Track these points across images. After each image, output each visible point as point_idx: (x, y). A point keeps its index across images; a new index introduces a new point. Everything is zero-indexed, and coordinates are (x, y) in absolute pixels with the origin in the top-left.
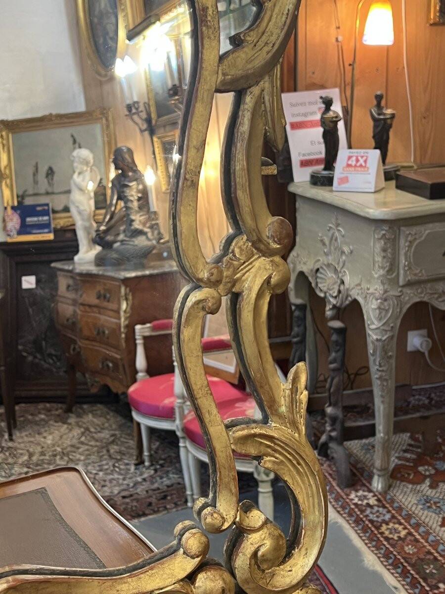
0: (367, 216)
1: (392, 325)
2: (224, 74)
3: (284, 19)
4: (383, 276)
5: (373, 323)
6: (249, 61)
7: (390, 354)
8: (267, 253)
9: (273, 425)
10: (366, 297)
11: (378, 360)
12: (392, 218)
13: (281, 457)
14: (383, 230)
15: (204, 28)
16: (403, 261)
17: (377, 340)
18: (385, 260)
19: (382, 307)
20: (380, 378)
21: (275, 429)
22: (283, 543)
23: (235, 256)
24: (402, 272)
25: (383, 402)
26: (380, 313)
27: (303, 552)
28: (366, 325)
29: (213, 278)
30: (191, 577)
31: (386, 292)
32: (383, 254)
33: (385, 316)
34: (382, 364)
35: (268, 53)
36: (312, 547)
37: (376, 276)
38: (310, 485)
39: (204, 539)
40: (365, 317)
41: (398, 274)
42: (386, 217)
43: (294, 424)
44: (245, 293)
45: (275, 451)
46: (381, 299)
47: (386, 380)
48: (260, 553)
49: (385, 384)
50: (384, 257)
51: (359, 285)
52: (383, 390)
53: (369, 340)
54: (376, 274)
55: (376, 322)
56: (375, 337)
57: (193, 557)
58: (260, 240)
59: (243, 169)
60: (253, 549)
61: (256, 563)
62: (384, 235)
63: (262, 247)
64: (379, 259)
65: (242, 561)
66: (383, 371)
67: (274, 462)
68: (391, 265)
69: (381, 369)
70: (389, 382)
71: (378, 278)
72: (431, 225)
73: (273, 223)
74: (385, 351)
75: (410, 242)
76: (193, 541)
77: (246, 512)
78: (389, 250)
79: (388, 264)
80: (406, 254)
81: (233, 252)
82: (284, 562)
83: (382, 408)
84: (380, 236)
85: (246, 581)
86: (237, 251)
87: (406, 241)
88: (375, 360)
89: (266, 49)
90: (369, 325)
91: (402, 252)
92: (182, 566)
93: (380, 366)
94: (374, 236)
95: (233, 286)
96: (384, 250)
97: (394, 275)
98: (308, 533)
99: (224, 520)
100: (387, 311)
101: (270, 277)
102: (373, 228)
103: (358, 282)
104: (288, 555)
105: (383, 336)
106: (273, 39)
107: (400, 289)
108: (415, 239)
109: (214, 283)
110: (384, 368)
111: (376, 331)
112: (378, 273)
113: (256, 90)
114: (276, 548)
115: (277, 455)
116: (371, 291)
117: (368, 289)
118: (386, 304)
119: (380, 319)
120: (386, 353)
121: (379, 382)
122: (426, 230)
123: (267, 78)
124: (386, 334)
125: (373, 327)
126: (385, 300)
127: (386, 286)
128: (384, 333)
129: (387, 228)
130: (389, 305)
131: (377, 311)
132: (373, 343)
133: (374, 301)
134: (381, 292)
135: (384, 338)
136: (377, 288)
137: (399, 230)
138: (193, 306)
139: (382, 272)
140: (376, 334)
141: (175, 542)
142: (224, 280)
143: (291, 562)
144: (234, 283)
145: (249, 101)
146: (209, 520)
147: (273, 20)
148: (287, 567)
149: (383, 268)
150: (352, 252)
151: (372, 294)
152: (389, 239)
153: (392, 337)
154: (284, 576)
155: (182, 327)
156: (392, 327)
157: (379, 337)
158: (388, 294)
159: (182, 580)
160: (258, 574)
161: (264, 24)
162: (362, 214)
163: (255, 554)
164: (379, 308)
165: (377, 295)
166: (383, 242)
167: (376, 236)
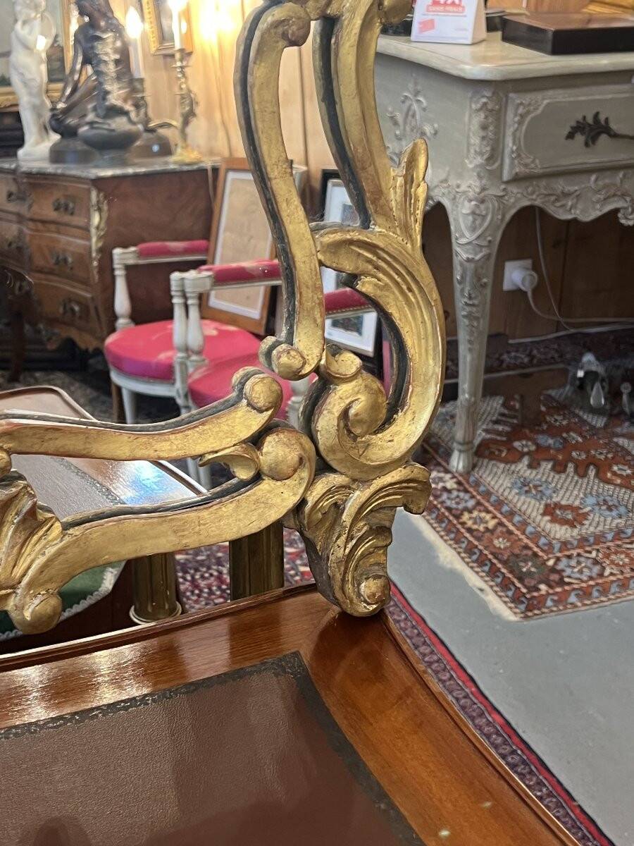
0: (462, 75)
1: (489, 238)
4: (480, 166)
5: (463, 236)
7: (485, 280)
9: (377, 229)
10: (454, 198)
11: (467, 289)
12: (497, 77)
13: (385, 278)
14: (483, 96)
16: (509, 142)
17: (468, 260)
18: (485, 143)
19: (478, 212)
20: (468, 316)
21: (378, 232)
22: (384, 402)
24: (507, 161)
25: (470, 350)
26: (474, 222)
27: (409, 416)
28: (453, 240)
30: (256, 441)
31: (483, 189)
32: (482, 133)
33: (481, 225)
34: (473, 296)
36: (422, 409)
37: (471, 166)
38: (424, 322)
39: (275, 387)
40: (452, 228)
41: (502, 165)
42: (488, 77)
43: (406, 229)
44: (347, 15)
45: (377, 268)
46: (476, 199)
47: (477, 319)
48: (352, 412)
49: (475, 324)
50: (483, 138)
51: (445, 181)
52: (471, 333)
53: (456, 260)
54: (471, 162)
55: (467, 234)
56: (465, 256)
57: (260, 411)
60: (343, 405)
61: (346, 426)
62: (485, 104)
64: (475, 140)
65: (327, 423)
66: (473, 305)
67: (375, 285)
68: (493, 149)
69: (468, 302)
70: (481, 321)
71: (473, 170)
72: (550, 93)
74: (477, 275)
75: (522, 116)
76: (259, 389)
77: (334, 355)
78: (491, 128)
79: (488, 149)
80: (514, 134)
82: (381, 428)
83: (469, 358)
84: (479, 106)
85: (332, 450)
87: (516, 115)
88: (462, 290)
90: (457, 239)
91: (509, 132)
92: (245, 422)
93: (470, 298)
94: (471, 107)
95: (329, 4)
96: (484, 127)
97: (496, 165)
98: (418, 389)
99: (304, 361)
100: (484, 217)
102: (470, 95)
103: (443, 176)
104: (389, 421)
105: (476, 254)
107: (503, 186)
108: (528, 112)
110: (476, 302)
111: (468, 247)
112: (474, 162)
114: (374, 407)
115: (381, 275)
116: (463, 188)
117: (458, 186)
118: (482, 207)
119: (473, 229)
120: (479, 279)
121: (466, 321)
122: (544, 100)
124: (481, 251)
125: (463, 241)
126: (483, 201)
127: (484, 181)
128: (478, 249)
129: (488, 94)
130: (487, 209)
131: (470, 218)
132: (461, 264)
133: (466, 203)
134: (478, 190)
135: (477, 258)
136: (470, 184)
137: (507, 97)
138: (268, 30)
139: (479, 160)
140: (467, 252)
141: (234, 394)
143: (393, 429)
146: (284, 359)
148: (386, 434)
149: (481, 154)
150: (436, 133)
151: (464, 192)
152: (491, 111)
153: (488, 257)
154: (382, 448)
156: (490, 242)
157: (470, 256)
158: (486, 192)
159: (244, 442)
160: (349, 443)
162: (455, 72)
163: (345, 413)
164: (473, 213)
165: (471, 194)
166: (482, 115)
167: (474, 106)
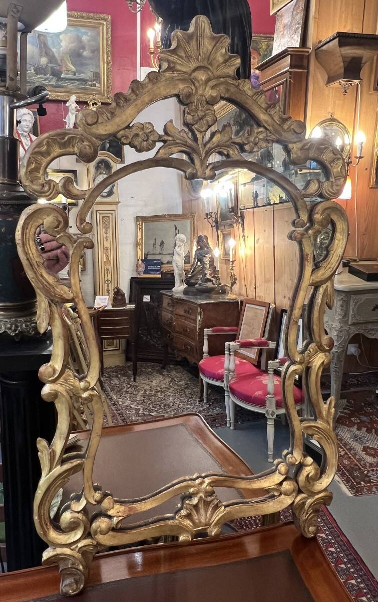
1: (343, 345)
2: (313, 280)
3: (338, 258)
4: (340, 319)
6: (323, 275)
8: (323, 351)
9: (319, 422)
10: (331, 329)
11: (335, 362)
12: (347, 290)
13: (321, 435)
14: (342, 296)
15: (306, 262)
16: (351, 312)
17: (335, 352)
19: (339, 335)
21: (320, 423)
22: (319, 472)
23: (310, 352)
24: (350, 318)
26: (338, 338)
27: (327, 476)
29: (302, 361)
30: (281, 484)
31: (341, 327)
32: (341, 308)
33: (341, 340)
35: (330, 272)
36: (331, 475)
38: (332, 448)
39: (287, 468)
41: (348, 319)
43: (328, 423)
44: (313, 367)
45: (319, 433)
46: (339, 331)
47: (338, 372)
48: (310, 476)
50: (342, 310)
52: (336, 377)
54: (337, 317)
55: (335, 343)
57: (283, 475)
58: (321, 345)
59: (317, 318)
60: (307, 474)
61: (308, 480)
62: (342, 298)
63: (322, 349)
64: (339, 310)
65: (302, 478)
67: (318, 437)
68: (345, 314)
70: (340, 373)
71: (338, 320)
72: (367, 295)
73: (326, 339)
75: (356, 303)
76: (282, 468)
77: (305, 458)
78: (345, 306)
79: (343, 313)
80: (353, 309)
81: (310, 350)
82: (319, 479)
83: (335, 386)
84: (340, 298)
85: (303, 487)
86: (311, 349)
87: (354, 302)
88: (333, 362)
89: (330, 270)
91: (351, 308)
92: (277, 478)
95: (308, 364)
96: (342, 306)
97: (346, 319)
98: (330, 468)
99: (296, 460)
100: (341, 337)
101: (324, 361)
102: (337, 295)
104: (321, 477)
106: (333, 265)
107: (348, 326)
108: (358, 302)
109: (300, 363)
110: (338, 367)
111: (335, 347)
113: (324, 286)
114: (316, 474)
115: (320, 435)
116: (334, 326)
117: (332, 325)
119: (337, 341)
120: (340, 358)
122: (364, 297)
123: (329, 282)
124: (340, 349)
126: (341, 332)
127: (341, 324)
129: (344, 295)
130: (343, 334)
131: (336, 337)
132: (332, 353)
133: (335, 332)
134: (339, 327)
136: (336, 325)
137: (351, 297)
138: (292, 372)
139: (340, 317)
140: (335, 349)
141: (274, 467)
142: (305, 362)
143: (322, 480)
144: (309, 363)
145: (321, 290)
146: (290, 460)
147: (333, 258)
148: (320, 481)
149: (341, 315)
151: (334, 328)
152: (344, 300)
153: (343, 351)
154: (318, 486)
155: (286, 379)
158: (342, 328)
159: (277, 484)
160: (308, 484)
161: (329, 260)
163: (308, 476)
165: (337, 328)
166: (341, 302)
167: (338, 299)
